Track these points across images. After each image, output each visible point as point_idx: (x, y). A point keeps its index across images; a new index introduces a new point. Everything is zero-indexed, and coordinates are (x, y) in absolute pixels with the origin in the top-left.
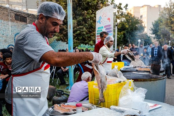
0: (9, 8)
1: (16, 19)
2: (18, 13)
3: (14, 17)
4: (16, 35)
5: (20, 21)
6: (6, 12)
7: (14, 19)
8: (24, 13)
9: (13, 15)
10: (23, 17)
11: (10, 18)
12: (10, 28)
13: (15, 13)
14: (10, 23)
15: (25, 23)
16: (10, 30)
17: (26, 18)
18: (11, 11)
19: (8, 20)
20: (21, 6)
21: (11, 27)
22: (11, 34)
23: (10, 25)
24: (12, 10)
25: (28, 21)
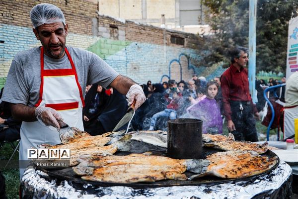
0: (164, 29)
1: (172, 42)
2: (174, 34)
3: (170, 39)
4: (171, 62)
5: (177, 44)
6: (161, 34)
7: (170, 42)
8: (182, 33)
9: (169, 36)
10: (180, 38)
11: (165, 41)
12: (165, 54)
13: (171, 34)
14: (165, 47)
15: (182, 46)
16: (165, 56)
17: (183, 39)
18: (167, 33)
19: (163, 44)
20: (174, 23)
21: (166, 52)
22: (165, 61)
23: (165, 50)
24: (167, 31)
25: (186, 43)
